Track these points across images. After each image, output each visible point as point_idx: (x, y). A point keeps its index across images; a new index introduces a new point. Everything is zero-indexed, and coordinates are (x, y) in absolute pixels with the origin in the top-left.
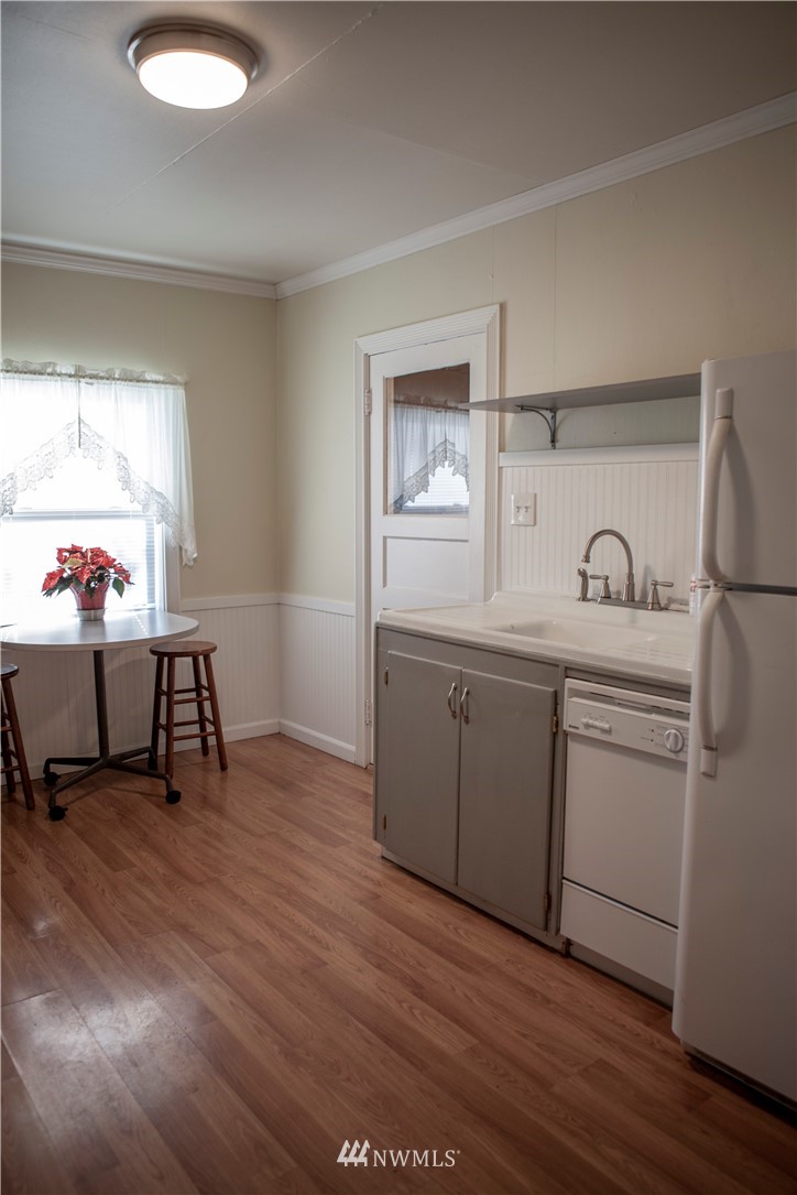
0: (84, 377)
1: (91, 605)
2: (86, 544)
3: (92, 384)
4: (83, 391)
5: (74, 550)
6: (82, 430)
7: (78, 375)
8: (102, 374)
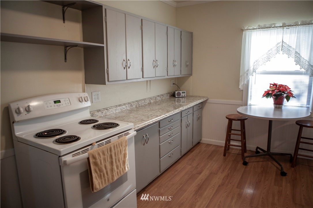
0: (285, 26)
1: (278, 103)
2: (279, 83)
3: (289, 28)
4: (285, 31)
5: (275, 85)
6: (283, 45)
7: (284, 26)
8: (292, 24)
